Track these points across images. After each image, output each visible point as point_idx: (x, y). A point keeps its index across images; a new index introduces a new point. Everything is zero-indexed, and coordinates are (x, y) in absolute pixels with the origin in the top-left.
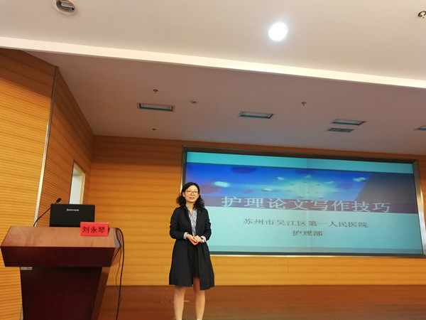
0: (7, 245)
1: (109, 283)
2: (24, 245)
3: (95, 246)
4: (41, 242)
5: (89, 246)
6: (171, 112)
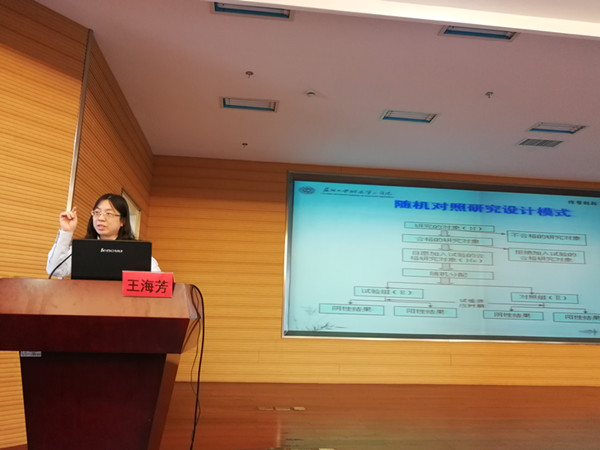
4: (56, 307)
6: (272, 113)
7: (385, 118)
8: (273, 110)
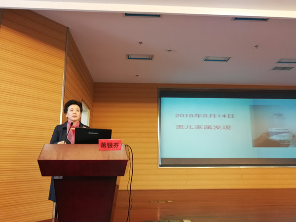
0: (42, 159)
1: (120, 188)
2: (55, 159)
3: (111, 159)
4: (69, 156)
5: (106, 159)
6: (151, 60)
7: (205, 60)
8: (151, 59)
